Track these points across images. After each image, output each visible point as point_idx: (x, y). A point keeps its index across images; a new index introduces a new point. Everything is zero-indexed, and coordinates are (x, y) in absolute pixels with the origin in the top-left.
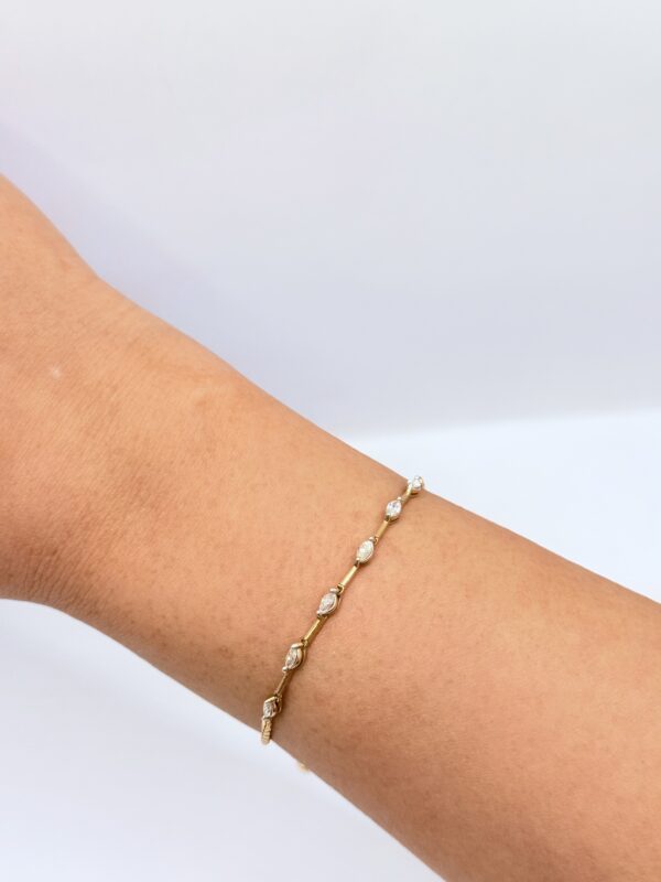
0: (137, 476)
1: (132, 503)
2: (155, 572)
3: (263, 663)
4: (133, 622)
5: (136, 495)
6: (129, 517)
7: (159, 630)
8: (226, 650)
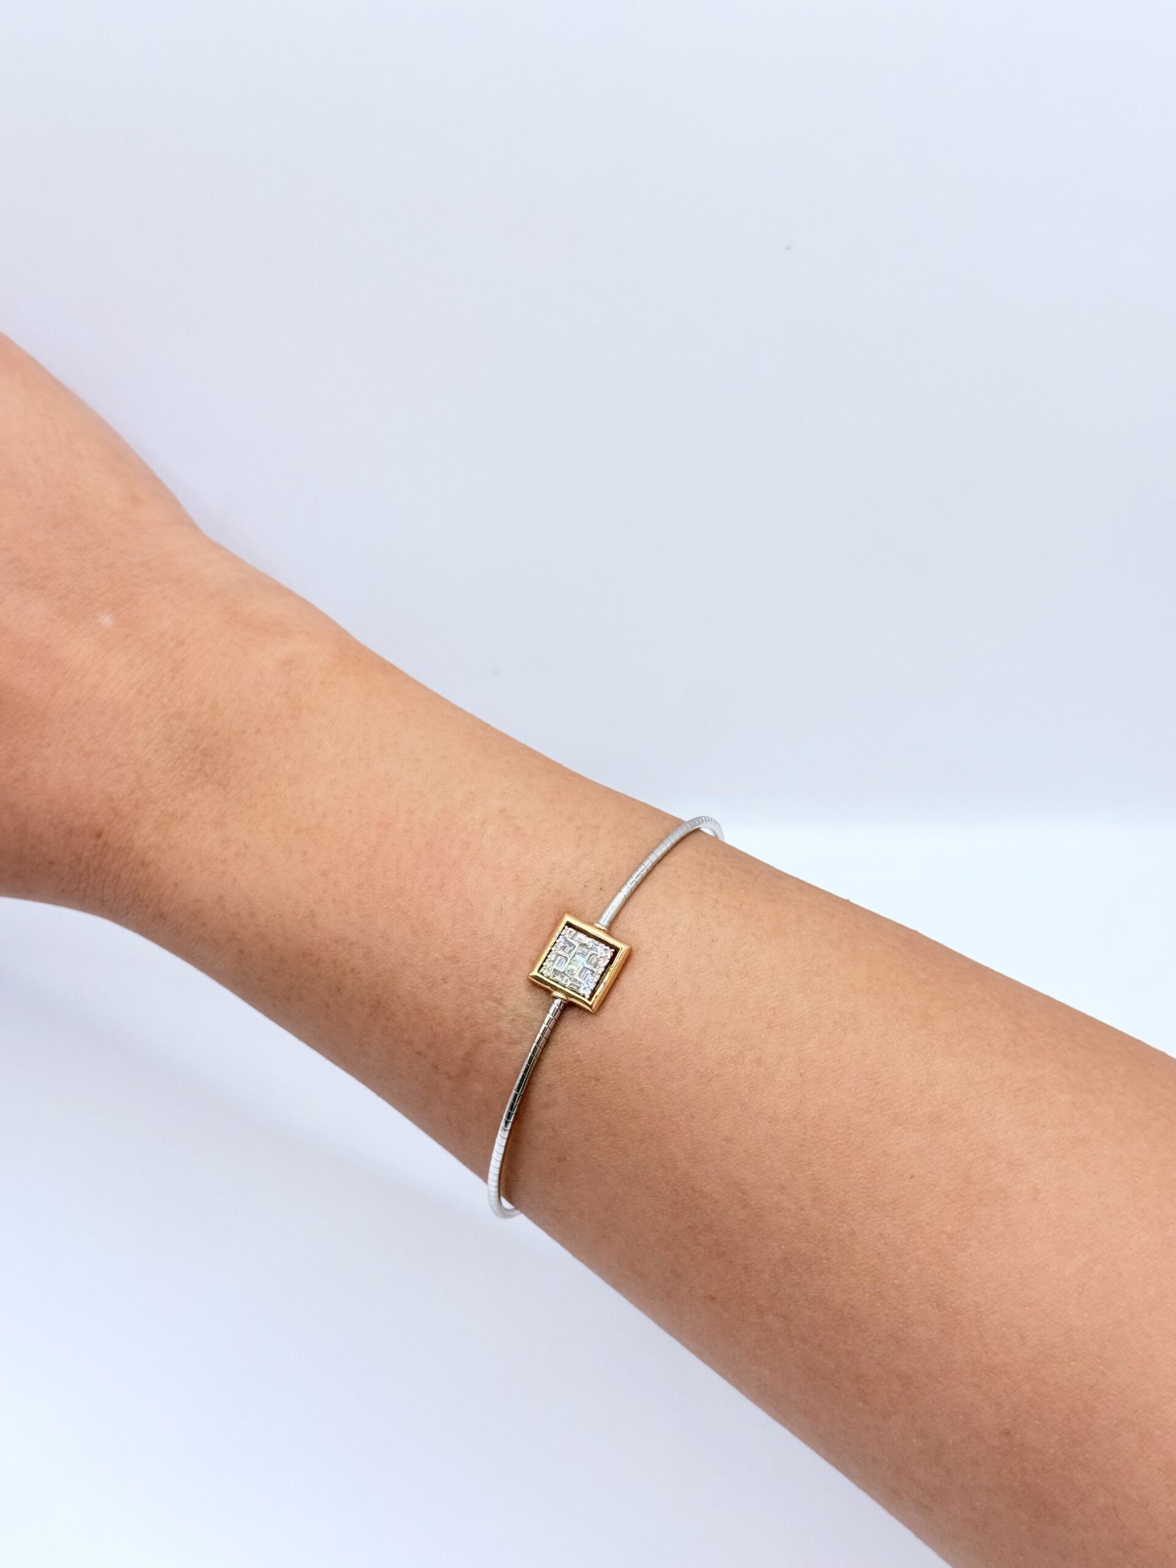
0: (201, 747)
1: (194, 779)
2: (224, 861)
3: (353, 970)
4: (204, 924)
5: (200, 770)
6: (191, 796)
7: (234, 933)
8: (311, 955)
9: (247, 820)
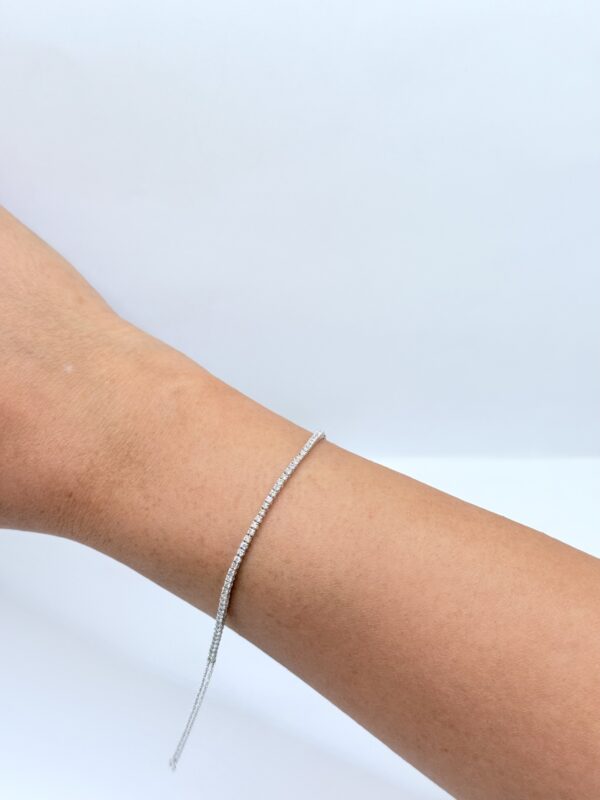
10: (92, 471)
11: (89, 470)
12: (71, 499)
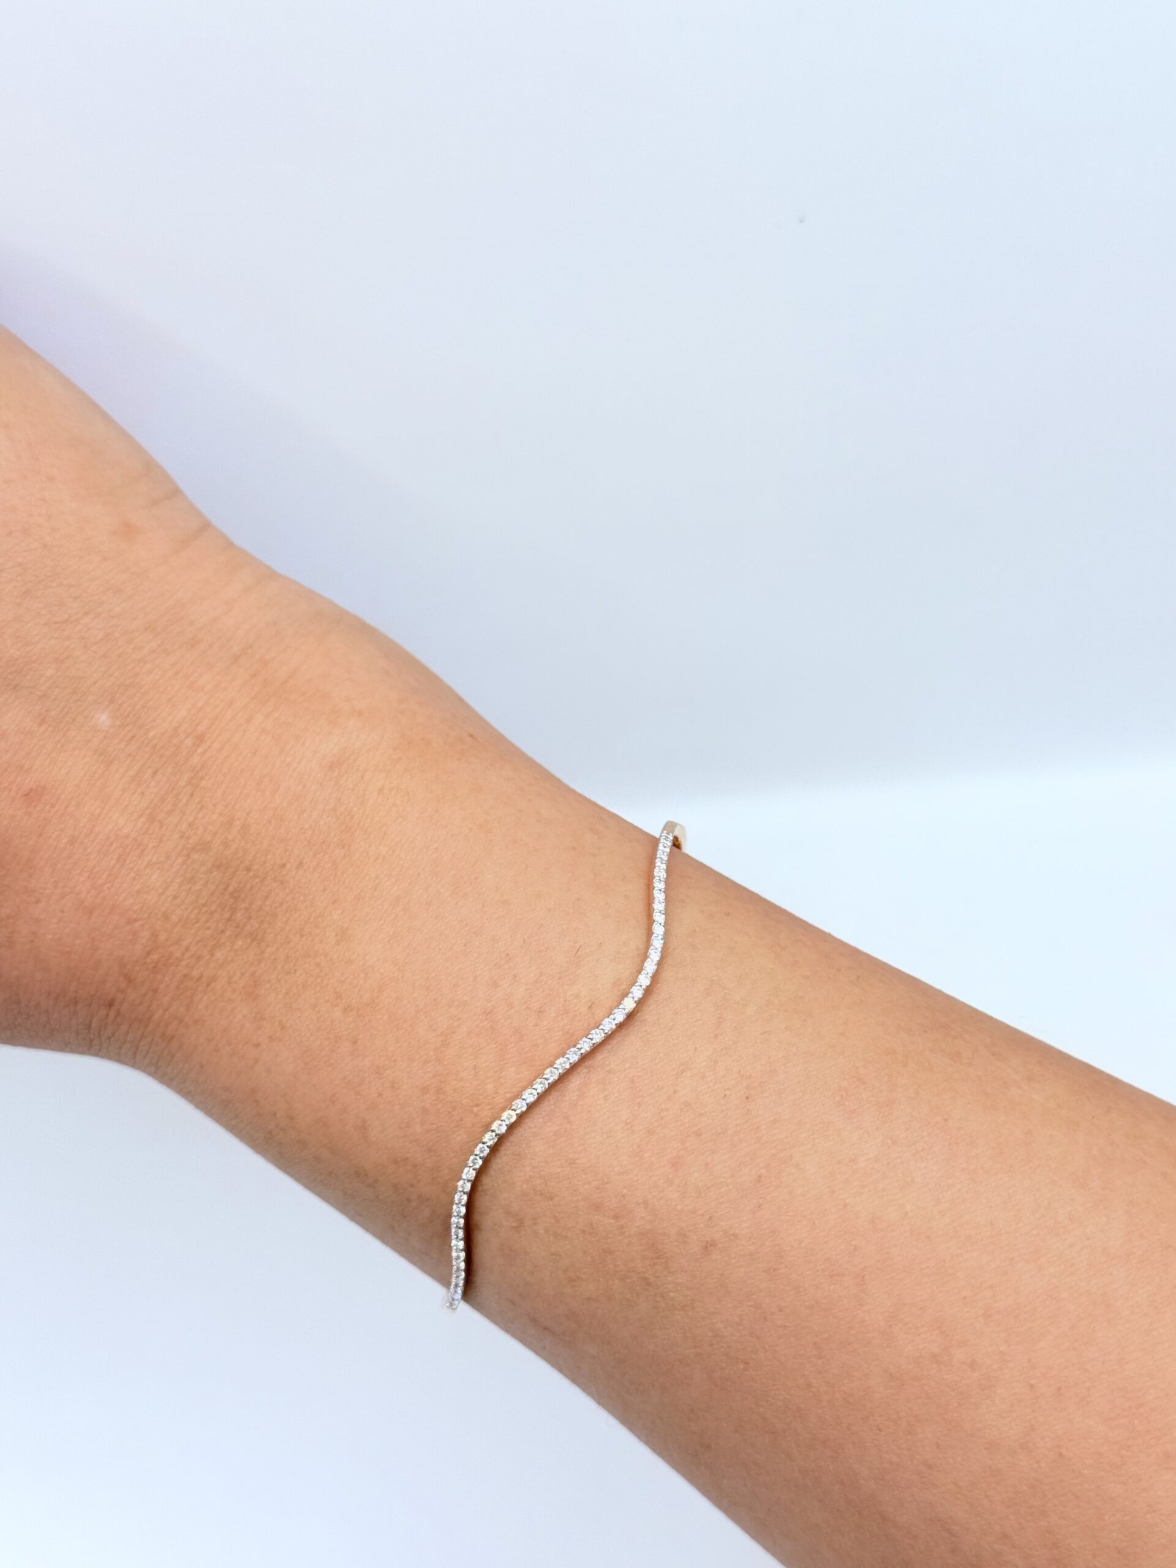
9: (284, 991)
10: (155, 957)
11: (149, 953)
12: (113, 1013)
